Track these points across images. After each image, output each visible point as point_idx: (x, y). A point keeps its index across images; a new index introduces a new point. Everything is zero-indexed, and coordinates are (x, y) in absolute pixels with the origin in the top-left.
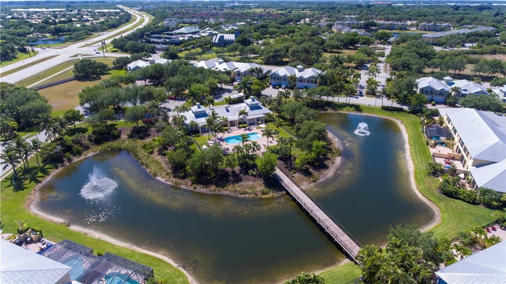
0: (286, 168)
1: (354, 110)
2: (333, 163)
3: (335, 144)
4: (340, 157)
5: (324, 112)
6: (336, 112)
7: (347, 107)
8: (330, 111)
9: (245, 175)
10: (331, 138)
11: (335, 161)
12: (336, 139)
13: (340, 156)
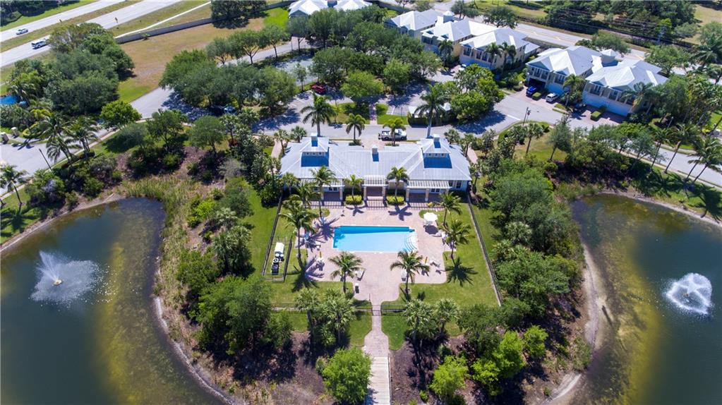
0: (411, 374)
1: (701, 206)
2: (547, 395)
3: (588, 319)
4: (578, 377)
5: (613, 192)
6: (647, 200)
7: (682, 192)
8: (632, 193)
9: (306, 362)
10: (589, 292)
11: (555, 390)
12: (601, 302)
13: (580, 371)
